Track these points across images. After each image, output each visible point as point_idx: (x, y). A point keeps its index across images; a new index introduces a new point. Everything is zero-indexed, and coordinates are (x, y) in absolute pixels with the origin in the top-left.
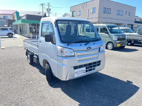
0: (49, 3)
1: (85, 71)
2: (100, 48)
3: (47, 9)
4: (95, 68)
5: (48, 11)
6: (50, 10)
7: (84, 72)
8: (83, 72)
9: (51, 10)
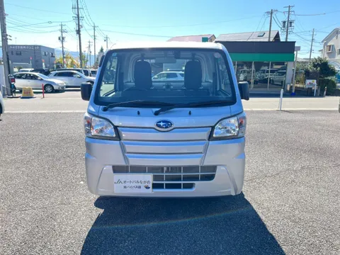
0: (289, 7)
1: (151, 186)
2: (213, 128)
3: (284, 22)
4: (192, 184)
5: (284, 26)
6: (291, 23)
7: (147, 188)
8: (143, 185)
9: (293, 24)
